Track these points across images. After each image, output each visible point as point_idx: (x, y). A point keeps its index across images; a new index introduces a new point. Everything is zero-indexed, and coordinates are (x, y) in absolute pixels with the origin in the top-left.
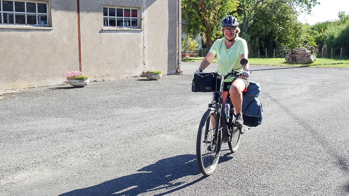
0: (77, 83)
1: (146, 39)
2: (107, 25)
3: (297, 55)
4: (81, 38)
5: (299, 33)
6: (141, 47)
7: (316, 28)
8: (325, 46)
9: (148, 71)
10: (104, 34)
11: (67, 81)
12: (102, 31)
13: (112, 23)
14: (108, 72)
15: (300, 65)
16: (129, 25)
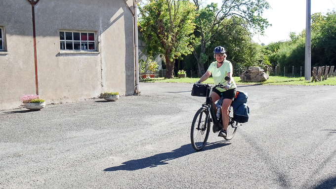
0: (33, 107)
1: (103, 61)
2: (64, 49)
3: (251, 74)
4: (38, 62)
5: (254, 53)
6: (99, 70)
7: (270, 48)
8: (278, 65)
9: (106, 92)
10: (61, 58)
11: (23, 104)
12: (59, 54)
13: (69, 47)
14: (65, 94)
15: (254, 83)
16: (87, 48)
